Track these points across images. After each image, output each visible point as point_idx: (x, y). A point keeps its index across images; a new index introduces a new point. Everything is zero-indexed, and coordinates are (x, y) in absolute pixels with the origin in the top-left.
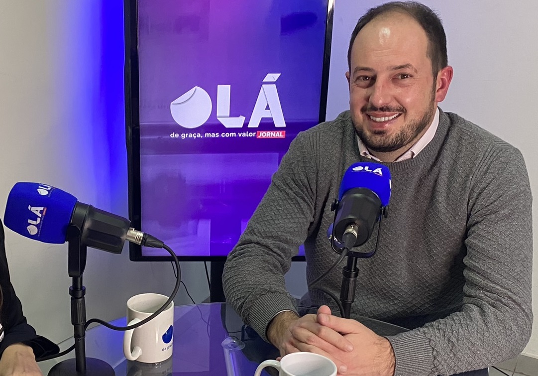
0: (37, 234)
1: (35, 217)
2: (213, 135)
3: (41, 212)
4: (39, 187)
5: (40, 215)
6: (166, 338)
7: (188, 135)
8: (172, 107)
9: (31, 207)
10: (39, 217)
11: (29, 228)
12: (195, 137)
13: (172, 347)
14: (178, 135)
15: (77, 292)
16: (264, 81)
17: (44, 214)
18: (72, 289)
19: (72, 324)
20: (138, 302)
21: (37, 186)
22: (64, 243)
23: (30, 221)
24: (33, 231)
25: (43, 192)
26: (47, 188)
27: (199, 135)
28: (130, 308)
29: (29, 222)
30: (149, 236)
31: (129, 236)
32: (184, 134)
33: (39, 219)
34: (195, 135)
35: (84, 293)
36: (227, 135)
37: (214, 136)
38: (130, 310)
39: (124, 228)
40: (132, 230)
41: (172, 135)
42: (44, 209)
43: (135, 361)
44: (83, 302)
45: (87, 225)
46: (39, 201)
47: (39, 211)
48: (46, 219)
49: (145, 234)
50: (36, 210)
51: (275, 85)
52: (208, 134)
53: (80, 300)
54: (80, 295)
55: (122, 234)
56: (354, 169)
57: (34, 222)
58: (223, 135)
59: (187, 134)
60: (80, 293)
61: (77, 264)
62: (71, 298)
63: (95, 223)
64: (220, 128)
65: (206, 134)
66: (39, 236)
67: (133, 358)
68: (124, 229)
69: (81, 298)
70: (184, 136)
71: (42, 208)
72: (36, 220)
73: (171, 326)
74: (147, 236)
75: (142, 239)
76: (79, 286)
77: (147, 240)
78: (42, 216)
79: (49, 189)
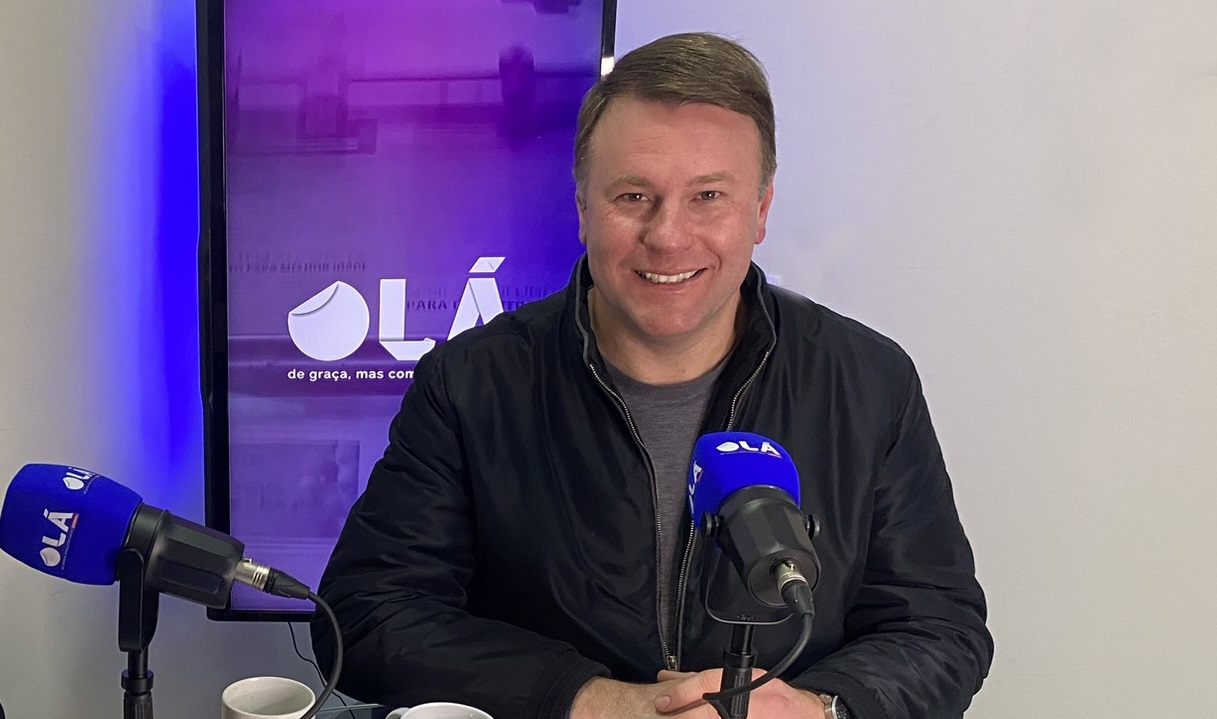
0: (60, 564)
1: (55, 532)
2: (373, 375)
3: (68, 522)
4: (68, 474)
5: (66, 529)
7: (322, 375)
8: (292, 320)
9: (50, 511)
10: (64, 533)
11: (44, 552)
12: (336, 378)
14: (303, 374)
15: (136, 682)
16: (472, 271)
17: (73, 526)
18: (127, 676)
20: (243, 693)
21: (63, 471)
22: (112, 583)
24: (52, 558)
25: (73, 483)
26: (84, 475)
27: (344, 375)
29: (43, 541)
30: (282, 574)
31: (239, 573)
32: (315, 373)
33: (63, 537)
34: (336, 375)
35: (150, 685)
36: (400, 375)
37: (375, 377)
38: (230, 711)
39: (230, 557)
40: (248, 561)
41: (292, 375)
42: (73, 517)
44: (149, 700)
45: (158, 548)
46: (66, 500)
47: (64, 521)
48: (77, 536)
49: (272, 570)
50: (59, 519)
51: (493, 279)
52: (362, 373)
53: (143, 697)
54: (143, 689)
55: (226, 568)
57: (54, 542)
59: (320, 373)
60: (143, 683)
62: (126, 695)
63: (173, 545)
64: (387, 361)
65: (358, 373)
66: (63, 568)
68: (230, 560)
69: (143, 694)
70: (315, 377)
71: (70, 516)
74: (276, 575)
75: (266, 579)
76: (141, 672)
77: (277, 583)
78: (69, 530)
79: (86, 478)
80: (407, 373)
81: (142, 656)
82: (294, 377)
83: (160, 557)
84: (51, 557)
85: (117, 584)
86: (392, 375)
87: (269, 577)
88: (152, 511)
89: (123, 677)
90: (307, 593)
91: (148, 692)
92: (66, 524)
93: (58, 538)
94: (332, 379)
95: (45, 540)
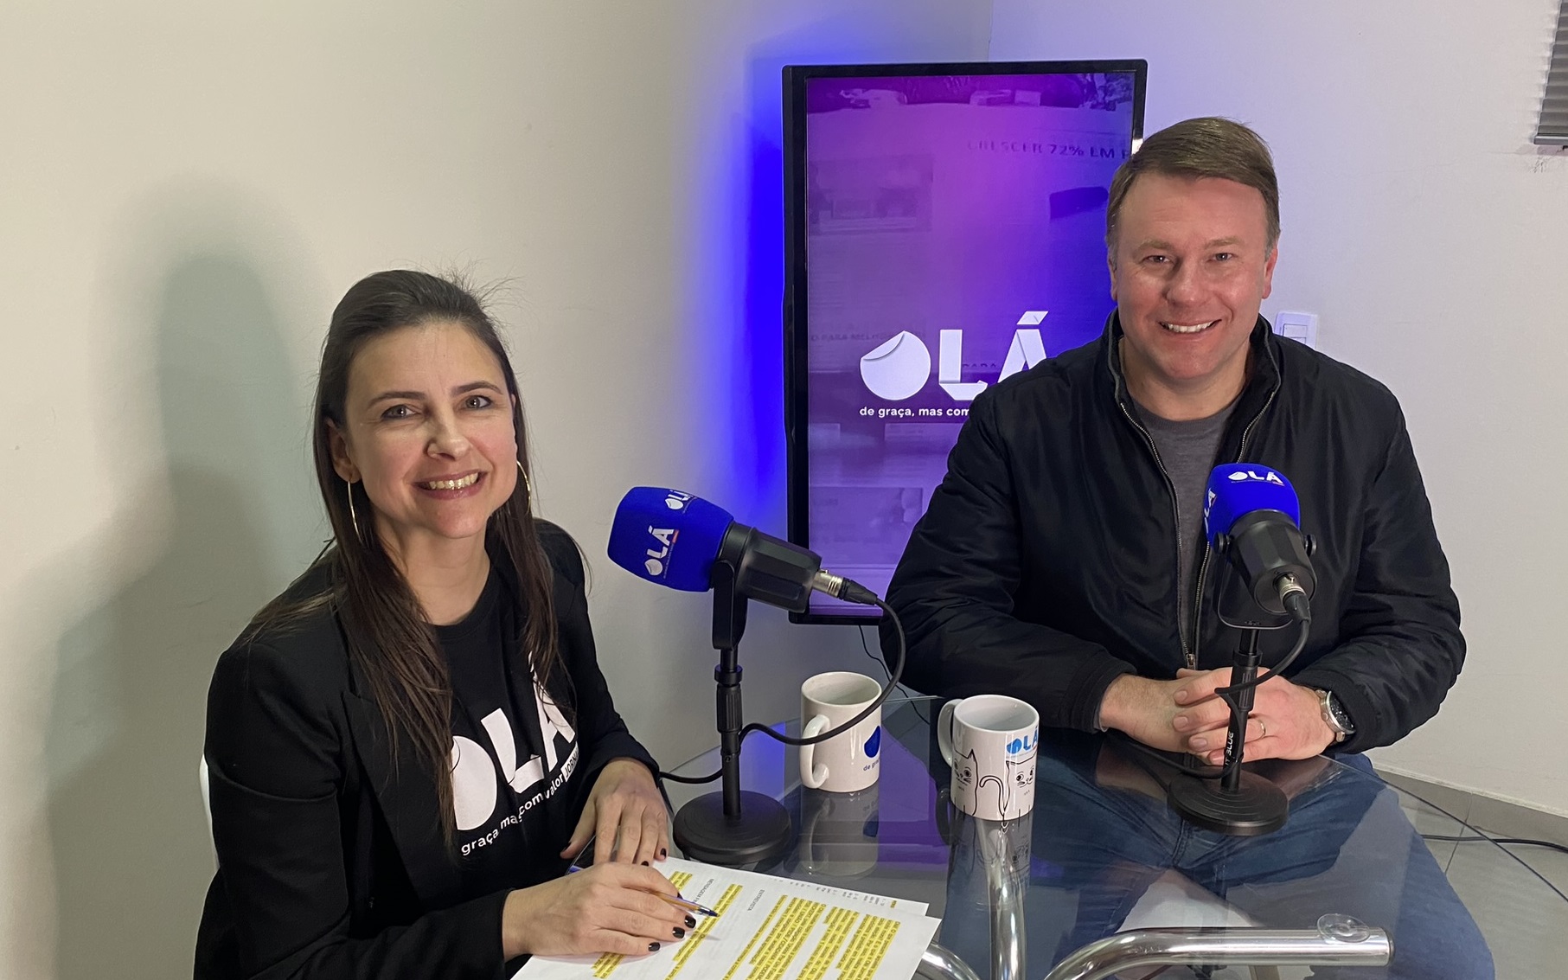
0: (662, 574)
1: (658, 546)
2: (933, 412)
3: (670, 537)
4: (670, 496)
5: (667, 543)
6: (870, 748)
7: (890, 412)
8: (863, 364)
9: (654, 528)
10: (666, 546)
12: (901, 415)
14: (873, 411)
15: (727, 676)
16: (1019, 323)
17: (674, 541)
18: (719, 669)
19: (719, 730)
21: (665, 493)
22: (706, 590)
25: (674, 504)
26: (683, 497)
27: (909, 412)
28: (808, 697)
29: (648, 553)
30: (854, 583)
31: (817, 582)
32: (884, 410)
33: (665, 550)
34: (901, 412)
35: (739, 678)
36: (957, 412)
37: (935, 414)
38: (808, 702)
39: (809, 568)
40: (824, 572)
41: (863, 412)
42: (674, 532)
43: (818, 789)
44: (739, 691)
45: (746, 560)
46: (668, 519)
47: (666, 536)
48: (676, 550)
49: (845, 580)
50: (662, 534)
52: (924, 411)
53: (733, 689)
54: (733, 681)
55: (806, 578)
56: (1231, 478)
57: (657, 555)
60: (733, 676)
61: (728, 628)
62: (718, 686)
63: (760, 558)
64: (946, 401)
65: (920, 411)
66: (664, 577)
67: (815, 782)
68: (809, 571)
69: (733, 685)
70: (884, 413)
71: (671, 532)
72: (661, 551)
73: (878, 727)
74: (848, 584)
75: (839, 587)
76: (732, 666)
77: (849, 591)
78: (670, 544)
79: (685, 499)
80: (963, 411)
81: (732, 653)
82: (865, 414)
83: (748, 568)
84: (655, 567)
85: (712, 591)
86: (950, 412)
87: (842, 586)
88: (742, 529)
89: (716, 671)
90: (875, 600)
91: (737, 684)
92: (667, 539)
93: (660, 551)
94: (898, 416)
95: (650, 552)
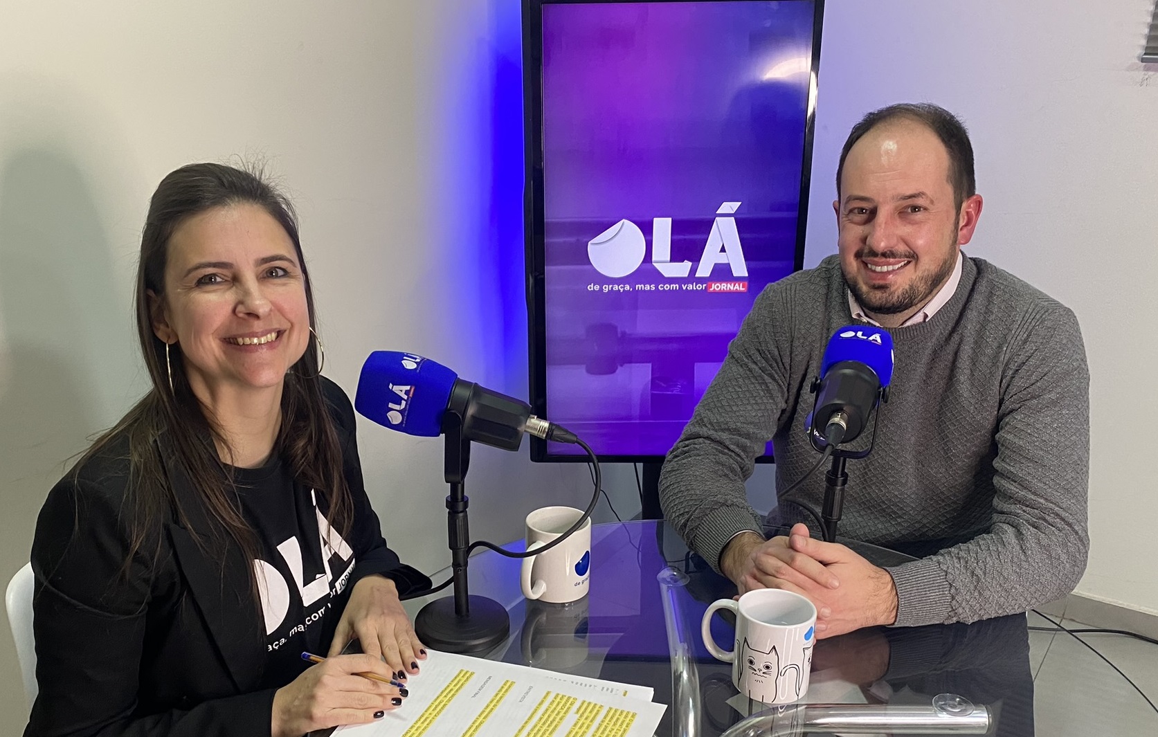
0: (402, 422)
1: (398, 400)
2: (648, 287)
3: (407, 393)
4: (405, 358)
5: (406, 397)
6: (580, 569)
7: (612, 288)
8: (590, 248)
9: (393, 385)
10: (404, 400)
11: (390, 414)
12: (622, 290)
13: (588, 581)
14: (599, 287)
15: (456, 504)
16: (718, 212)
17: (411, 395)
19: (450, 548)
20: (542, 518)
21: (400, 356)
22: (438, 436)
23: (391, 405)
24: (396, 418)
25: (409, 365)
27: (627, 287)
28: (530, 526)
29: (389, 406)
30: (558, 427)
31: (529, 427)
32: (607, 286)
33: (404, 403)
34: (621, 288)
35: (466, 505)
36: (667, 287)
37: (649, 289)
38: (530, 530)
39: (521, 415)
40: (534, 418)
41: (590, 288)
42: (411, 388)
43: (537, 600)
44: (466, 517)
45: (471, 411)
46: (404, 377)
47: (404, 392)
48: (413, 402)
49: (550, 424)
50: (401, 390)
51: (733, 218)
52: (640, 286)
53: (461, 515)
54: (461, 509)
55: (519, 423)
56: (841, 335)
57: (397, 407)
58: (661, 287)
59: (610, 286)
60: (461, 505)
61: (456, 465)
62: (449, 513)
63: (482, 408)
64: (658, 277)
65: (637, 286)
66: (404, 425)
67: (534, 597)
68: (522, 417)
69: (461, 512)
70: (607, 289)
71: (408, 388)
72: (400, 404)
73: (587, 552)
74: (554, 427)
75: (547, 430)
76: (460, 497)
77: (555, 433)
78: (408, 398)
79: (418, 360)
80: (672, 286)
81: (460, 485)
82: (592, 289)
83: (473, 416)
85: (443, 436)
88: (465, 384)
89: (447, 501)
90: (575, 439)
91: (464, 511)
92: (405, 394)
94: (619, 290)
